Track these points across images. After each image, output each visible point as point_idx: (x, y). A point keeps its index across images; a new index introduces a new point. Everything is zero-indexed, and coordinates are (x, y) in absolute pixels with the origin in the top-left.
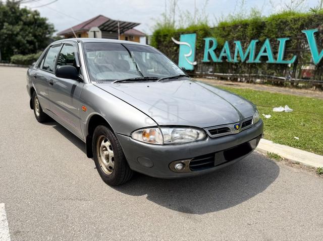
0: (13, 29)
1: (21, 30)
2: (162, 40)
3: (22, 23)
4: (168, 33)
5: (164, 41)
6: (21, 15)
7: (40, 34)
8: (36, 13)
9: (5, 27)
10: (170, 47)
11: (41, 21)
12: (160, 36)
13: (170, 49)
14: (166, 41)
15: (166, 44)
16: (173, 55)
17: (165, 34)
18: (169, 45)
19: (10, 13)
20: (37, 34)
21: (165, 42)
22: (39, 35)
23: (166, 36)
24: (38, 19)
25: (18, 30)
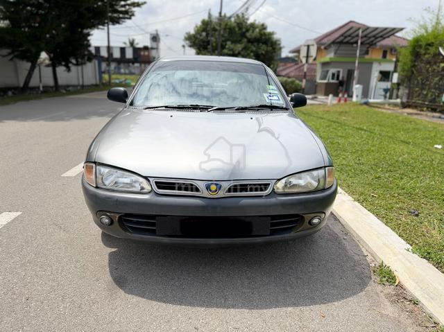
0: (235, 48)
1: (243, 49)
2: (423, 51)
3: (245, 40)
4: (433, 41)
5: (425, 54)
6: (247, 31)
7: (263, 52)
8: (263, 27)
9: (227, 47)
10: (435, 63)
11: (267, 37)
12: (420, 46)
13: (435, 67)
14: (429, 54)
15: (427, 59)
16: (436, 77)
17: (430, 42)
18: (433, 61)
19: (237, 29)
20: (260, 53)
21: (427, 56)
22: (262, 54)
23: (430, 45)
24: (265, 34)
25: (240, 49)
